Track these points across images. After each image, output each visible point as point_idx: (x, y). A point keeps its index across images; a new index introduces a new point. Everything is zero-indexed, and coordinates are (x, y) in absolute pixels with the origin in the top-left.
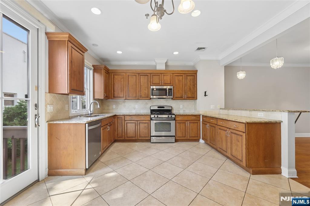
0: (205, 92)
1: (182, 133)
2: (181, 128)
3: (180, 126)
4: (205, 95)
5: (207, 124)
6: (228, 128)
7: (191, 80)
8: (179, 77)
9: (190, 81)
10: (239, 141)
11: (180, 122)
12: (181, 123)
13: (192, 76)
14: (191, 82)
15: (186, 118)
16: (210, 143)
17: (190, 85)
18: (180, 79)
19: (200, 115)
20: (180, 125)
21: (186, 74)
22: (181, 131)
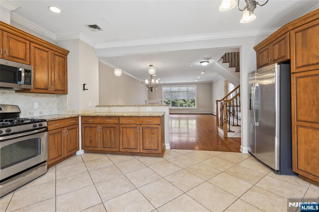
0: (84, 85)
1: (58, 149)
2: (56, 143)
3: (55, 141)
4: (84, 89)
5: (97, 127)
6: (138, 124)
7: (60, 63)
8: (43, 52)
9: (58, 65)
10: (153, 134)
11: (54, 131)
12: (56, 133)
13: (61, 57)
14: (61, 67)
15: (62, 124)
16: (104, 149)
17: (60, 70)
18: (44, 57)
19: (78, 117)
20: (54, 138)
21: (53, 50)
22: (55, 148)
